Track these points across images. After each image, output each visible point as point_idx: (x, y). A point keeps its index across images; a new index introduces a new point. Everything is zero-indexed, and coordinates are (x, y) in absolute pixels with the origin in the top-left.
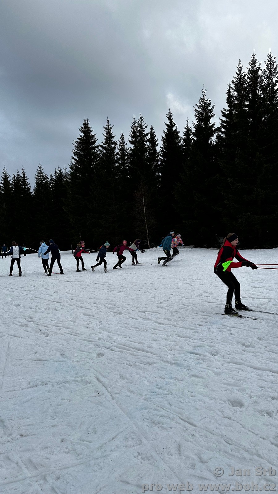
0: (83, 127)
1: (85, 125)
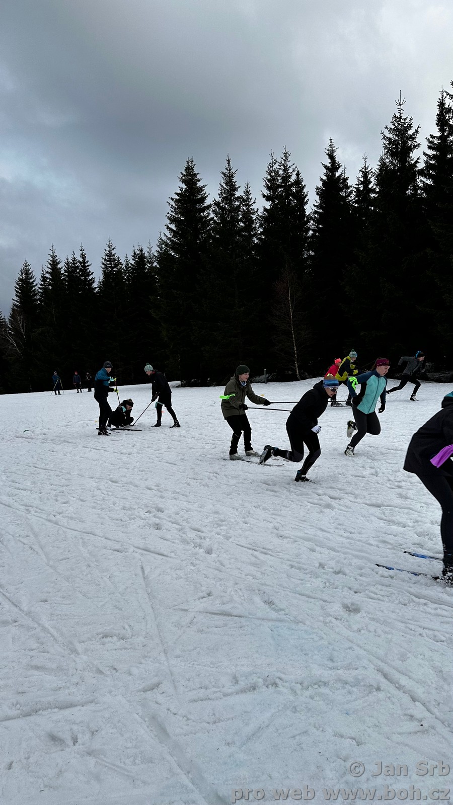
0: (185, 173)
1: (188, 170)
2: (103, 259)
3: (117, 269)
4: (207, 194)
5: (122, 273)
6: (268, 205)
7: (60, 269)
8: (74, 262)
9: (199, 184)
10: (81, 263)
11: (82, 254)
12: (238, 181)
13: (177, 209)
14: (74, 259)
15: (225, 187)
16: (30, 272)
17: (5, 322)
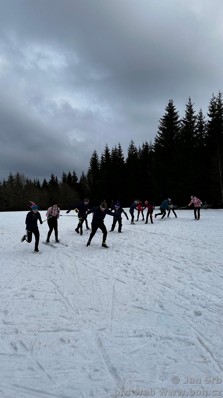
0: (168, 107)
1: (170, 105)
2: (129, 148)
3: (135, 152)
4: (179, 116)
5: (137, 154)
6: (210, 119)
7: (109, 153)
8: (116, 150)
9: (175, 111)
10: (118, 150)
11: (119, 146)
12: (194, 108)
13: (164, 124)
14: (116, 149)
15: (188, 112)
16: (97, 154)
17: (85, 177)
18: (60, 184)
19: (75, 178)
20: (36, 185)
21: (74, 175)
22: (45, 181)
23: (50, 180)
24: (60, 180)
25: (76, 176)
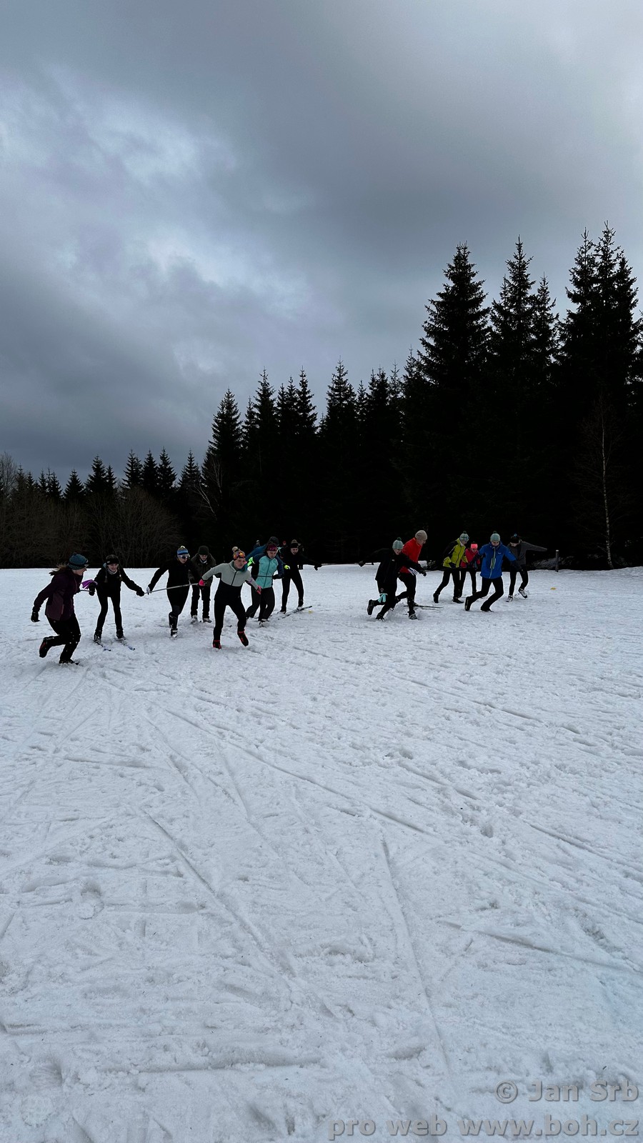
0: (454, 266)
1: (459, 261)
2: (330, 387)
3: (348, 401)
4: (484, 294)
5: (354, 407)
6: (575, 308)
7: (272, 401)
8: (290, 392)
9: (474, 280)
10: (300, 393)
11: (302, 381)
12: (532, 274)
13: (439, 316)
14: (291, 389)
15: (512, 282)
16: (234, 405)
17: (197, 471)
18: (121, 490)
19: (167, 473)
20: (47, 490)
21: (164, 463)
22: (74, 480)
23: (90, 476)
24: (120, 477)
25: (170, 469)
